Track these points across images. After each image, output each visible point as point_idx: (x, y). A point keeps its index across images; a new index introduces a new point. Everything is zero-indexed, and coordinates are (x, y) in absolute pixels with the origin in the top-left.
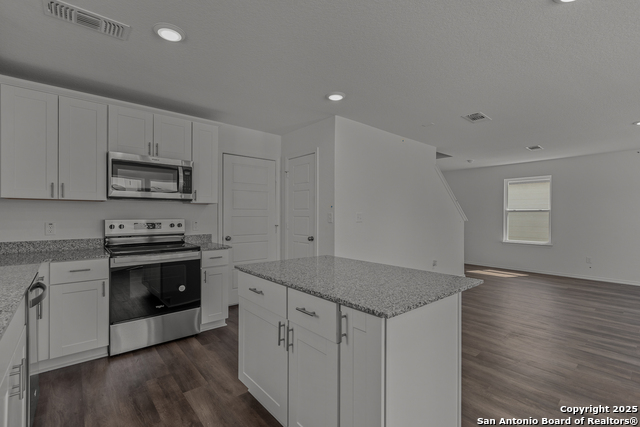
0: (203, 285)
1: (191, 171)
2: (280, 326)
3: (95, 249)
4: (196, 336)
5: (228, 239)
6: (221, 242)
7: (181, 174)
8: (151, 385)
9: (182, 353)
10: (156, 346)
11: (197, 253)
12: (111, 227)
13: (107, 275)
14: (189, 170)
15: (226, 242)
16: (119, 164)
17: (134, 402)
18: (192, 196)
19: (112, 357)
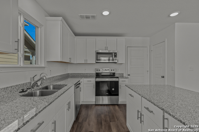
0: (119, 89)
1: (116, 54)
2: (138, 112)
3: (94, 76)
4: (118, 105)
5: (129, 75)
6: (126, 76)
7: (113, 55)
8: (103, 116)
9: (112, 109)
10: (107, 105)
11: (117, 79)
12: (97, 70)
13: (95, 83)
14: (116, 53)
15: (128, 77)
16: (98, 53)
17: (98, 120)
18: (117, 61)
19: (96, 105)
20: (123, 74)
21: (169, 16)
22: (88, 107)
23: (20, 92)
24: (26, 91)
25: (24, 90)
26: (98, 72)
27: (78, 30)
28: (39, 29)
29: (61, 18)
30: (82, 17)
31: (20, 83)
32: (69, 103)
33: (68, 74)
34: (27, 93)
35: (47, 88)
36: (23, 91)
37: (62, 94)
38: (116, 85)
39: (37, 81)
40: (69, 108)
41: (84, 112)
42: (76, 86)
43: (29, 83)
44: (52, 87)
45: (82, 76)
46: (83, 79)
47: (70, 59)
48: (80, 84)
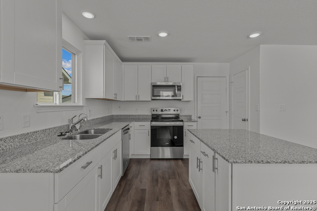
0: (184, 137)
2: (198, 159)
3: (149, 118)
4: (182, 159)
5: (199, 118)
6: (196, 120)
7: (176, 88)
8: (160, 172)
9: (174, 165)
11: (181, 123)
12: (154, 111)
13: (150, 128)
14: (180, 86)
15: (198, 119)
16: (155, 86)
17: (153, 176)
18: (181, 98)
19: (152, 159)
20: (191, 116)
21: (248, 37)
22: (140, 162)
23: (58, 136)
24: (65, 135)
25: (63, 134)
26: (155, 113)
27: (126, 54)
28: (76, 56)
29: (104, 41)
30: (132, 39)
31: (58, 126)
32: (116, 151)
33: (113, 115)
34: (66, 136)
35: (86, 132)
36: (61, 135)
37: (108, 138)
38: (179, 131)
39: (76, 124)
40: (115, 157)
41: (134, 168)
42: (124, 131)
43: (66, 125)
44: (93, 131)
45: (132, 119)
46: (133, 123)
47: (116, 94)
48: (129, 129)
